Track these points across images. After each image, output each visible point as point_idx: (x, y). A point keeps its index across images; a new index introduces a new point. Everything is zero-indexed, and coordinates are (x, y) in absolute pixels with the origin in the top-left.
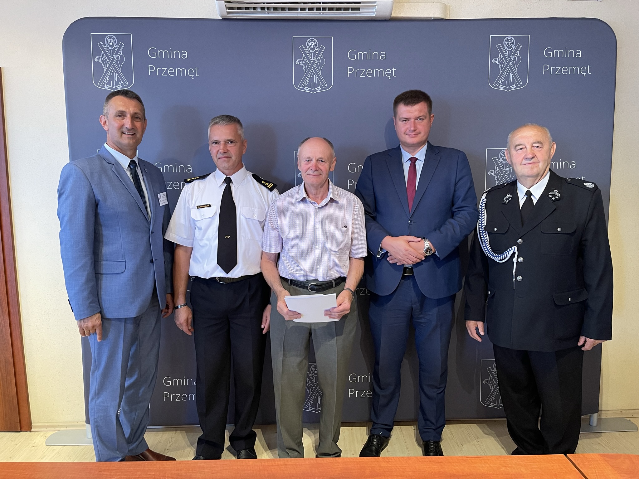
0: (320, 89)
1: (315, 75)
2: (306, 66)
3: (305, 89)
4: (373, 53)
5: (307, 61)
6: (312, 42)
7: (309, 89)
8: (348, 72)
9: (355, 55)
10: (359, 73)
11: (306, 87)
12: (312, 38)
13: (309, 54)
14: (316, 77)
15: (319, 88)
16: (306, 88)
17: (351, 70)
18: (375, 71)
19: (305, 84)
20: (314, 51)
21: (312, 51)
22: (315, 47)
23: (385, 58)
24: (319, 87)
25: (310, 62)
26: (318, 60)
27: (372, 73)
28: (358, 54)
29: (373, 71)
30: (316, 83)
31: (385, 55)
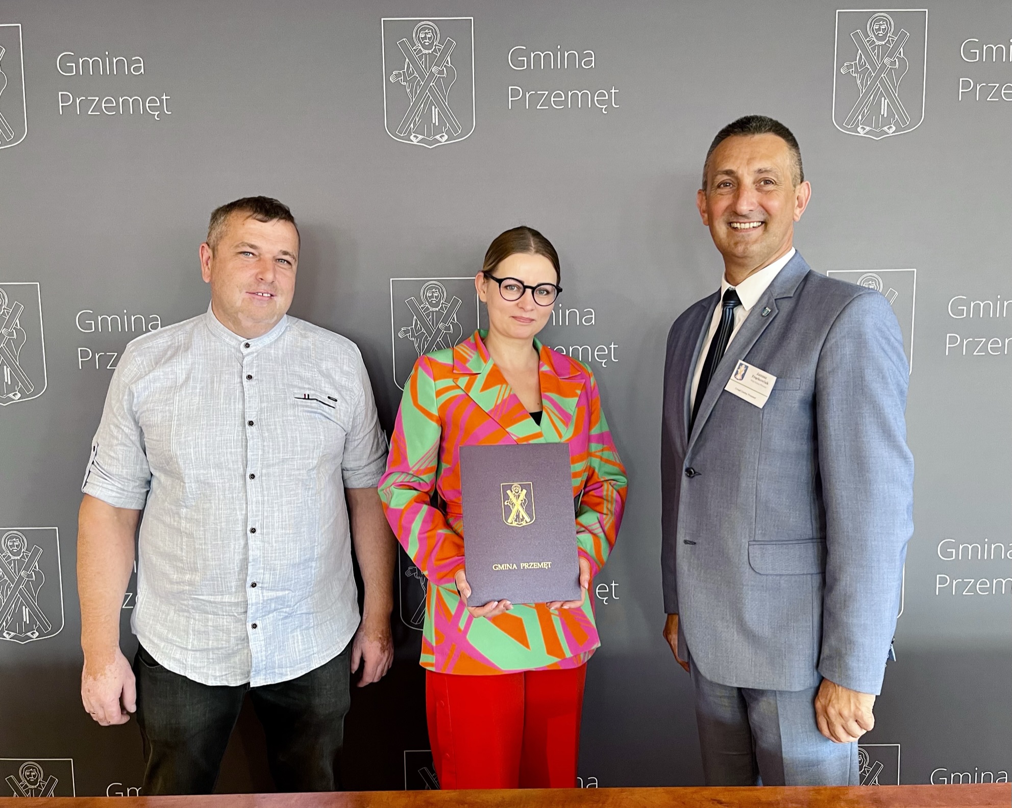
0: (446, 137)
1: (433, 107)
2: (412, 87)
3: (412, 137)
4: (566, 55)
5: (416, 74)
6: (427, 31)
7: (420, 137)
8: (510, 99)
9: (525, 59)
10: (534, 100)
11: (414, 134)
12: (426, 21)
13: (421, 59)
14: (436, 110)
15: (443, 136)
16: (415, 136)
17: (515, 93)
18: (570, 94)
19: (412, 127)
20: (430, 52)
21: (427, 52)
22: (433, 42)
23: (593, 64)
24: (444, 134)
25: (422, 76)
26: (441, 72)
27: (563, 99)
28: (532, 55)
29: (567, 97)
30: (437, 124)
31: (593, 59)
